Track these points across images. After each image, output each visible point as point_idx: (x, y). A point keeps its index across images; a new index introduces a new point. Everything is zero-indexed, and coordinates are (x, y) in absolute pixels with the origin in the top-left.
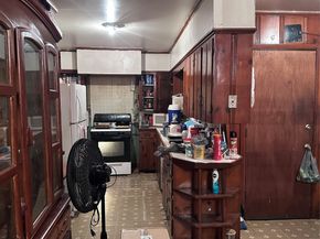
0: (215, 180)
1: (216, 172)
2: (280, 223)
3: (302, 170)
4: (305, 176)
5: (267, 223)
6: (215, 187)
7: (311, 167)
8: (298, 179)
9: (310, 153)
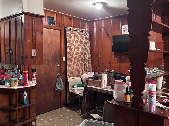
0: (25, 97)
1: (25, 93)
2: (49, 113)
3: (57, 86)
4: (59, 88)
5: (43, 115)
6: (25, 101)
7: (61, 84)
8: (56, 90)
9: (60, 77)
